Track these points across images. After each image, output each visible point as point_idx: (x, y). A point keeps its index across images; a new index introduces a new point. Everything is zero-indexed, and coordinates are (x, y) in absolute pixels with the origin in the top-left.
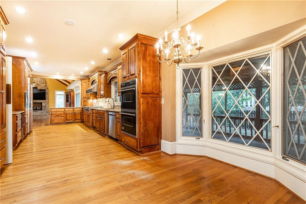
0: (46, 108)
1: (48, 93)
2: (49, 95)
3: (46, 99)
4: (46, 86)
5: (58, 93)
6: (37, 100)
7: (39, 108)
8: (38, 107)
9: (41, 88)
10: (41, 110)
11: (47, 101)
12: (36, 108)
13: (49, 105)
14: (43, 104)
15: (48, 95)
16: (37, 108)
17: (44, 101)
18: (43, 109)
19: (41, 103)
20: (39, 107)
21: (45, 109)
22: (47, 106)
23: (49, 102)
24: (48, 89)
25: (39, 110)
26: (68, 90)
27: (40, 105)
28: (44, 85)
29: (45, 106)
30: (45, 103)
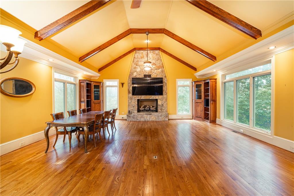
0: (163, 108)
1: (166, 84)
2: (168, 88)
3: (164, 93)
4: (162, 71)
5: (180, 82)
6: (150, 96)
7: (154, 109)
8: (151, 107)
9: (157, 76)
10: (156, 111)
11: (164, 96)
12: (148, 109)
13: (167, 104)
14: (159, 103)
15: (166, 87)
16: (151, 109)
17: (160, 97)
18: (159, 110)
19: (157, 100)
20: (153, 107)
21: (161, 109)
22: (164, 105)
23: (168, 100)
24: (165, 77)
25: (153, 111)
26: (197, 77)
27: (155, 103)
28: (160, 70)
29: (163, 105)
30: (162, 100)
